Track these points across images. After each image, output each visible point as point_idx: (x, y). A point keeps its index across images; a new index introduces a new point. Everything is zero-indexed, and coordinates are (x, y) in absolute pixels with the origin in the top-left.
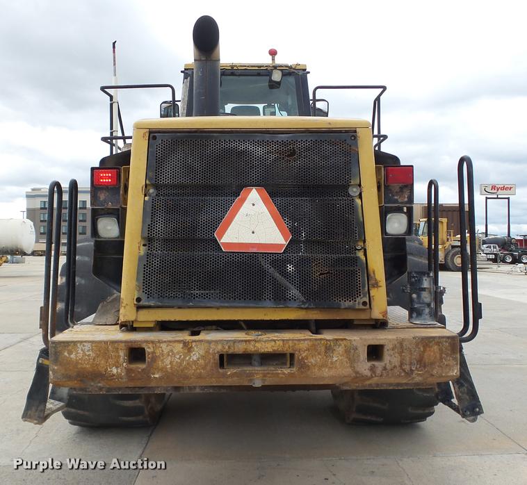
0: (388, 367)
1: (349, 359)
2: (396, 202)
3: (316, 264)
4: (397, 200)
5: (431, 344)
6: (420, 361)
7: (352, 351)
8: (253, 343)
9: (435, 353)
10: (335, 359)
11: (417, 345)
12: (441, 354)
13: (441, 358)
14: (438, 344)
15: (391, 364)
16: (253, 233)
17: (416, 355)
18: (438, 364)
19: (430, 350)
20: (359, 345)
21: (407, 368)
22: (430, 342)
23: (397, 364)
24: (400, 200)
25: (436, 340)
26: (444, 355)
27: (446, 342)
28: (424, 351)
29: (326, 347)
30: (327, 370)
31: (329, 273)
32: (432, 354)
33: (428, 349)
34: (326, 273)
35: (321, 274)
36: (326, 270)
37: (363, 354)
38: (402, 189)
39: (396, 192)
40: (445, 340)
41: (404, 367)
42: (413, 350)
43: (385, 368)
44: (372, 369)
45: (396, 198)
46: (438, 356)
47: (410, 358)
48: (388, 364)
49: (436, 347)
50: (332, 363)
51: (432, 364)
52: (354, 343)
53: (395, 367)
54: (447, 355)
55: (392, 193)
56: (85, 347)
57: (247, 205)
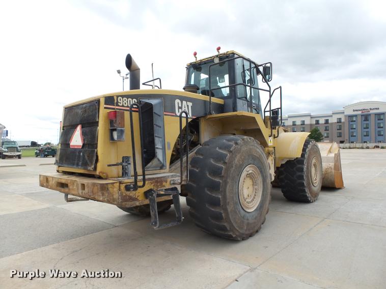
1: (77, 188)
6: (92, 192)
7: (78, 185)
16: (76, 141)
29: (73, 183)
47: (90, 190)
52: (78, 182)
56: (42, 177)
57: (77, 131)
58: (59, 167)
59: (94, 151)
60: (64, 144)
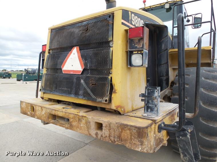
0: (104, 136)
1: (87, 127)
2: (136, 48)
3: (91, 80)
4: (137, 46)
5: (125, 129)
6: (119, 137)
7: (88, 123)
8: (57, 111)
9: (127, 135)
10: (82, 125)
11: (118, 127)
12: (131, 136)
13: (131, 139)
14: (130, 129)
15: (105, 134)
16: (72, 66)
17: (117, 133)
18: (129, 141)
19: (125, 132)
20: (91, 121)
21: (112, 138)
22: (125, 128)
23: (108, 135)
24: (138, 47)
25: (129, 127)
26: (133, 137)
27: (135, 130)
28: (122, 132)
29: (79, 119)
30: (79, 130)
31: (95, 84)
32: (126, 135)
33: (124, 131)
34: (94, 84)
35: (93, 85)
36: (94, 82)
37: (93, 126)
38: (139, 40)
39: (137, 43)
40: (133, 128)
41: (111, 138)
42: (116, 130)
43: (102, 136)
44: (97, 134)
45: (136, 46)
46: (129, 137)
47: (114, 134)
48: (103, 134)
49: (128, 131)
50: (81, 127)
51: (126, 140)
52: (89, 119)
53: (106, 136)
54: (135, 137)
55: (134, 43)
56: (24, 104)
57: (72, 54)
58: (44, 93)
59: (107, 78)
60: (51, 69)
